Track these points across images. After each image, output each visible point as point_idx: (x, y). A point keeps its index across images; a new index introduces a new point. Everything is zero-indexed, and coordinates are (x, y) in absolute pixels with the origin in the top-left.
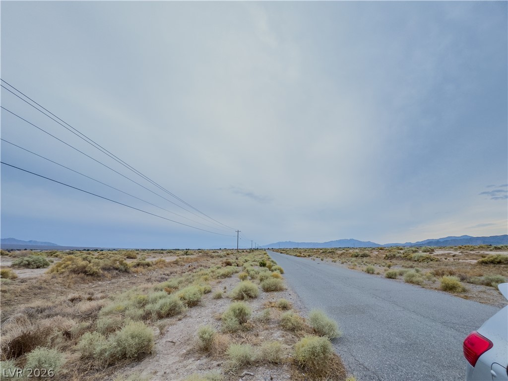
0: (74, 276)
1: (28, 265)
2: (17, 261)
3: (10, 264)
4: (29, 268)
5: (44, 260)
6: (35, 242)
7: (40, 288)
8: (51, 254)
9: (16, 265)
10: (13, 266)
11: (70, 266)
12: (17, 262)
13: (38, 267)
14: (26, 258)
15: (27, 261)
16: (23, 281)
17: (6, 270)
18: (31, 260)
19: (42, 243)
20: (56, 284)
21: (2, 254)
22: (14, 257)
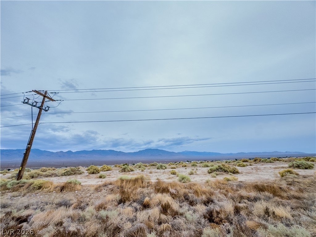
1: (298, 167)
2: (290, 164)
3: (287, 165)
4: (300, 169)
5: (307, 164)
6: (290, 152)
8: (308, 159)
10: (290, 167)
13: (306, 168)
14: (294, 163)
15: (296, 164)
16: (305, 177)
17: (290, 169)
18: (298, 163)
19: (294, 152)
21: (278, 160)
22: (286, 162)
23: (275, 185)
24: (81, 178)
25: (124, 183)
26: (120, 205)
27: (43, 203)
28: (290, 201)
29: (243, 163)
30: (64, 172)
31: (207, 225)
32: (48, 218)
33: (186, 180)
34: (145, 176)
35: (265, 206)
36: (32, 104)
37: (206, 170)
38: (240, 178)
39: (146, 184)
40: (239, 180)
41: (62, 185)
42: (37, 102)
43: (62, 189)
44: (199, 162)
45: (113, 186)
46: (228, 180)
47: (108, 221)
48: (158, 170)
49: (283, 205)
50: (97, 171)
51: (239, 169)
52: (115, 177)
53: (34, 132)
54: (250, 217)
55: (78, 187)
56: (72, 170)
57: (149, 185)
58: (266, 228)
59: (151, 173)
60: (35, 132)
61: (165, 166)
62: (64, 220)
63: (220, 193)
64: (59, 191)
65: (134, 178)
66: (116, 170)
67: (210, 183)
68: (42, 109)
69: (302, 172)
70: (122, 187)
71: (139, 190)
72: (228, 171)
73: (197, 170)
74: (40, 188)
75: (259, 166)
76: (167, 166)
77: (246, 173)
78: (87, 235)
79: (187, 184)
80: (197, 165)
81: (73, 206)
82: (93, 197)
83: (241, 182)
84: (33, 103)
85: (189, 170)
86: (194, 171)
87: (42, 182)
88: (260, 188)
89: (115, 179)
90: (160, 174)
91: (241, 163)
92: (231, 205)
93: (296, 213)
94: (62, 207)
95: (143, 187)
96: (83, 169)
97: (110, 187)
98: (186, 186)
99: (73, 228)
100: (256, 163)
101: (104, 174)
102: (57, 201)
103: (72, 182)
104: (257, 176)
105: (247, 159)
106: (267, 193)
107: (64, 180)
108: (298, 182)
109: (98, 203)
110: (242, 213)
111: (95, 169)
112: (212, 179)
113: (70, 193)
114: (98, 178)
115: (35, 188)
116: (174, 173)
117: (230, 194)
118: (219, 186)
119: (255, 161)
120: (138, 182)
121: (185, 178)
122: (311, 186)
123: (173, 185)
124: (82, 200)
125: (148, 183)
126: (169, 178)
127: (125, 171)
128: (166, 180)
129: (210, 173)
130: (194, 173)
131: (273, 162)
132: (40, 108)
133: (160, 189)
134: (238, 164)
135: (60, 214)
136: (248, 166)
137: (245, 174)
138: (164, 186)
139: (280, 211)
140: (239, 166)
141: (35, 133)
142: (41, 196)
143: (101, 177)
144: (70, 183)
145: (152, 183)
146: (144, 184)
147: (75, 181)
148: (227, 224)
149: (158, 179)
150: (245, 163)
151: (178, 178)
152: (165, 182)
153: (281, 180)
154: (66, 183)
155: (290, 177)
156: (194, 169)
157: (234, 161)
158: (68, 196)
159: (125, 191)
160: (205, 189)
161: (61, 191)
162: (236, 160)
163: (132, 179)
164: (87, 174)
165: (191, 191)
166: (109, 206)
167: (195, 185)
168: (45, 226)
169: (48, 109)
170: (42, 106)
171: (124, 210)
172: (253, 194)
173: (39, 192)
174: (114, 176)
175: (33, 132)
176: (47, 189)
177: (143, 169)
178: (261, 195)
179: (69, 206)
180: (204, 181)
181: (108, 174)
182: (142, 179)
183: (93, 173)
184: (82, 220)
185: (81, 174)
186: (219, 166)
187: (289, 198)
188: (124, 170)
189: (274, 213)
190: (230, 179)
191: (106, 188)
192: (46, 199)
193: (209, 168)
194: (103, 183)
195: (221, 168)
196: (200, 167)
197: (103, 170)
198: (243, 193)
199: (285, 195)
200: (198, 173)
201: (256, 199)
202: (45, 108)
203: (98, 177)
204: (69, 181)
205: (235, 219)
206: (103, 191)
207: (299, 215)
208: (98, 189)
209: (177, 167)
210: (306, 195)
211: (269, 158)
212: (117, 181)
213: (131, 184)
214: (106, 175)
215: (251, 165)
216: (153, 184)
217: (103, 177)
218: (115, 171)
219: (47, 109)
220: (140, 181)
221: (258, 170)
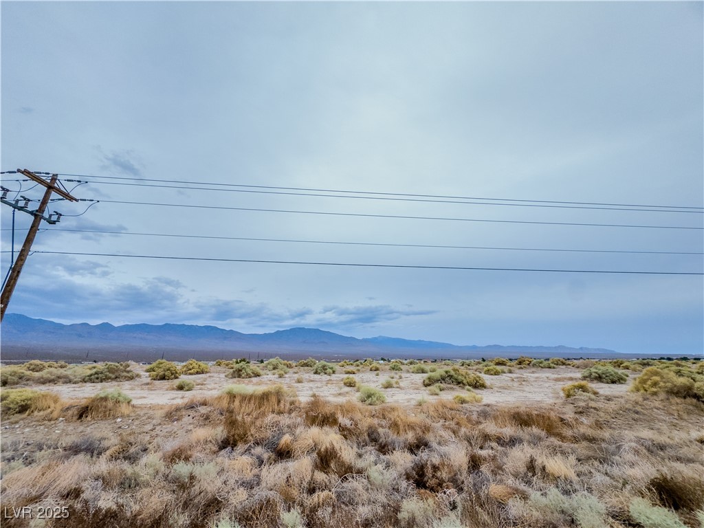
0: (678, 400)
1: (599, 378)
2: (584, 372)
3: (579, 375)
4: (602, 382)
5: (616, 373)
6: (587, 349)
7: (637, 413)
8: (618, 364)
9: (587, 377)
10: (584, 378)
11: (662, 384)
12: (586, 374)
13: (613, 382)
14: (593, 370)
15: (596, 373)
16: (609, 399)
17: (584, 383)
18: (600, 372)
20: (655, 410)
21: (564, 364)
22: (578, 367)
23: (553, 415)
24: (131, 389)
25: (237, 403)
26: (223, 452)
27: (29, 447)
28: (576, 445)
29: (495, 367)
30: (89, 372)
31: (412, 492)
32: (44, 481)
33: (375, 399)
34: (285, 388)
35: (529, 455)
36: (14, 203)
37: (420, 378)
38: (487, 397)
39: (288, 405)
40: (485, 401)
41: (84, 403)
42: (29, 200)
43: (83, 412)
44: (405, 362)
45: (209, 409)
46: (463, 401)
47: (194, 486)
48: (317, 377)
49: (563, 453)
50: (172, 374)
51: (487, 379)
52: (215, 389)
53: (15, 271)
54: (498, 477)
55: (124, 409)
56: (111, 370)
57: (293, 407)
58: (525, 497)
59: (299, 381)
60: (19, 272)
61: (332, 368)
62: (85, 485)
63: (445, 428)
64: (75, 418)
65: (261, 392)
66: (219, 372)
67: (425, 406)
68: (42, 217)
69: (604, 389)
70: (231, 412)
71: (270, 418)
72: (464, 382)
73: (401, 378)
74: (23, 408)
75: (527, 374)
76: (337, 367)
77: (500, 387)
78: (140, 517)
79: (377, 407)
80: (402, 367)
81: (108, 453)
82: (159, 432)
83: (488, 405)
84: (17, 201)
85: (384, 378)
86: (393, 381)
87: (31, 395)
88: (522, 419)
89: (215, 393)
90: (319, 385)
91: (491, 368)
92: (464, 452)
93: (585, 468)
94: (81, 456)
95: (280, 413)
96: (137, 368)
97: (203, 410)
98: (374, 412)
99: (107, 501)
100: (521, 368)
101: (188, 382)
102: (68, 441)
103: (110, 396)
104: (521, 394)
105: (504, 360)
106: (535, 430)
107: (89, 392)
108: (595, 408)
109: (170, 446)
110: (484, 468)
111: (168, 370)
112: (431, 397)
113: (104, 422)
114: (173, 389)
115: (9, 409)
116: (350, 384)
117: (463, 430)
118: (444, 413)
119: (520, 363)
120: (268, 400)
121: (373, 394)
122: (618, 416)
123: (347, 410)
124: (132, 439)
125: (292, 403)
126: (340, 394)
127: (239, 376)
128: (332, 399)
129: (426, 385)
130: (395, 385)
131: (554, 368)
132: (36, 216)
133: (317, 417)
134: (486, 369)
135: (74, 471)
136: (505, 373)
137: (496, 389)
138: (327, 410)
139: (557, 465)
140: (488, 372)
141: (18, 275)
142: (27, 430)
143: (181, 388)
144: (105, 399)
145: (300, 403)
146: (282, 405)
147: (116, 396)
148: (452, 490)
149: (314, 396)
150: (499, 368)
151: (358, 394)
152: (329, 402)
153: (564, 404)
154: (94, 400)
155: (583, 398)
156: (395, 376)
157: (479, 363)
158: (96, 430)
159: (236, 420)
160: (413, 418)
161: (80, 417)
162: (484, 360)
163: (256, 393)
164: (149, 380)
165: (384, 423)
166: (198, 454)
167: (393, 409)
168: (36, 499)
169: (59, 218)
170: (41, 209)
171: (233, 462)
172: (509, 431)
173: (22, 419)
174: (213, 386)
175: (13, 272)
176: (41, 413)
177: (283, 372)
178: (524, 433)
179: (99, 454)
180: (414, 402)
181: (199, 381)
182: (279, 395)
183: (163, 378)
184: (129, 485)
185: (131, 378)
186: (446, 372)
187: (575, 440)
188: (238, 374)
189: (544, 468)
190: (467, 399)
191: (192, 413)
192: (39, 437)
193: (425, 376)
194: (186, 401)
195: (451, 377)
196: (408, 372)
197: (188, 371)
198: (491, 428)
199: (568, 432)
200: (402, 384)
201: (513, 442)
202: (50, 216)
203: (174, 386)
204: (102, 395)
205: (468, 480)
206: (186, 419)
207: (590, 472)
208: (172, 415)
209: (359, 370)
210: (606, 434)
211: (548, 360)
212: (220, 398)
213: (252, 406)
214: (195, 384)
215: (510, 372)
216: (302, 406)
217: (186, 388)
218: (216, 375)
219: (54, 218)
220: (273, 399)
221: (524, 383)
